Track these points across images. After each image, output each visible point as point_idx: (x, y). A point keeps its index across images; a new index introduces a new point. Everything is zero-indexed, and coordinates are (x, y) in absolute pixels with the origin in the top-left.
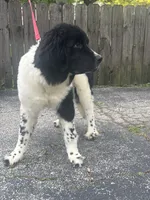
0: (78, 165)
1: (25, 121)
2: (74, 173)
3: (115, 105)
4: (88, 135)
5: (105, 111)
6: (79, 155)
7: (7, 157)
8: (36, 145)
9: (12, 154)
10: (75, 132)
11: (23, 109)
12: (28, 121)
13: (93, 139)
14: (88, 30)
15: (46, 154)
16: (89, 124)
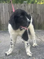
0: (30, 56)
3: (42, 36)
5: (39, 37)
8: (16, 49)
10: (29, 44)
13: (35, 47)
14: (34, 12)
15: (19, 52)
16: (34, 42)
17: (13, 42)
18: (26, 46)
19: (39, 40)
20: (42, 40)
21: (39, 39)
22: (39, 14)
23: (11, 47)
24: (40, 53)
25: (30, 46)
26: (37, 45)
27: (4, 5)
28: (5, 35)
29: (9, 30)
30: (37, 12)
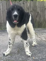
0: (29, 56)
1: (10, 40)
3: (42, 34)
4: (33, 45)
6: (30, 52)
7: (4, 53)
13: (35, 46)
14: (33, 10)
15: (18, 51)
16: (33, 41)
17: (11, 42)
18: (25, 46)
20: (42, 39)
21: (39, 37)
22: (39, 11)
23: (9, 47)
24: (40, 53)
25: (29, 45)
26: (36, 44)
27: (2, 2)
28: (3, 34)
29: (7, 29)
30: (37, 10)
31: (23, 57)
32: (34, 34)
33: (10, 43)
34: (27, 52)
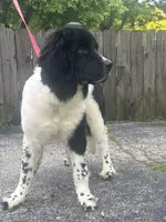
0: (90, 208)
1: (28, 156)
2: (85, 218)
5: (125, 147)
6: (91, 196)
8: (42, 186)
9: (12, 195)
11: (26, 142)
12: (33, 155)
16: (104, 160)
19: (125, 155)
20: (134, 157)
21: (126, 152)
24: (124, 198)
30: (119, 59)
31: (68, 211)
32: (106, 138)
33: (29, 167)
34: (82, 194)
